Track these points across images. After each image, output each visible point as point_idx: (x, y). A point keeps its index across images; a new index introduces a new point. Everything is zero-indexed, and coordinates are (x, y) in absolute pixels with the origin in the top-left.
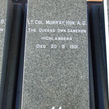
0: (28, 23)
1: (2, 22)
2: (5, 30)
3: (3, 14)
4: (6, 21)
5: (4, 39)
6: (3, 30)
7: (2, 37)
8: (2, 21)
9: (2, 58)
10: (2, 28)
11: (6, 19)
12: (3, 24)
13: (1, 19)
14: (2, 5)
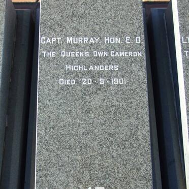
0: (183, 42)
1: (138, 41)
2: (145, 54)
3: (138, 26)
4: (143, 38)
5: (145, 71)
6: (141, 55)
7: (141, 66)
8: (138, 39)
9: (148, 103)
10: (139, 51)
11: (143, 36)
12: (140, 44)
13: (135, 36)
14: (133, 11)
